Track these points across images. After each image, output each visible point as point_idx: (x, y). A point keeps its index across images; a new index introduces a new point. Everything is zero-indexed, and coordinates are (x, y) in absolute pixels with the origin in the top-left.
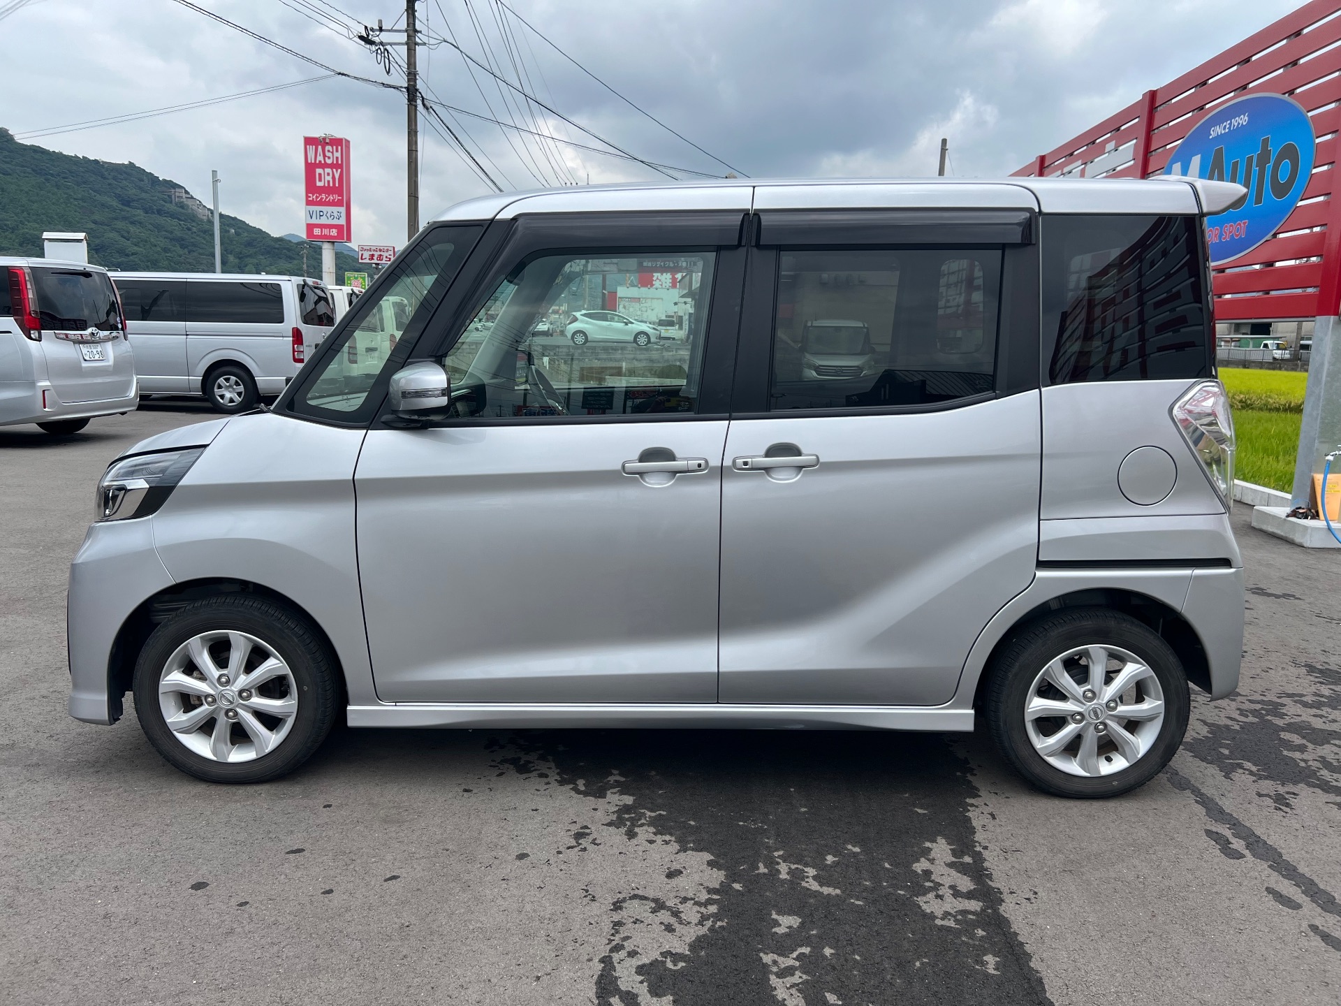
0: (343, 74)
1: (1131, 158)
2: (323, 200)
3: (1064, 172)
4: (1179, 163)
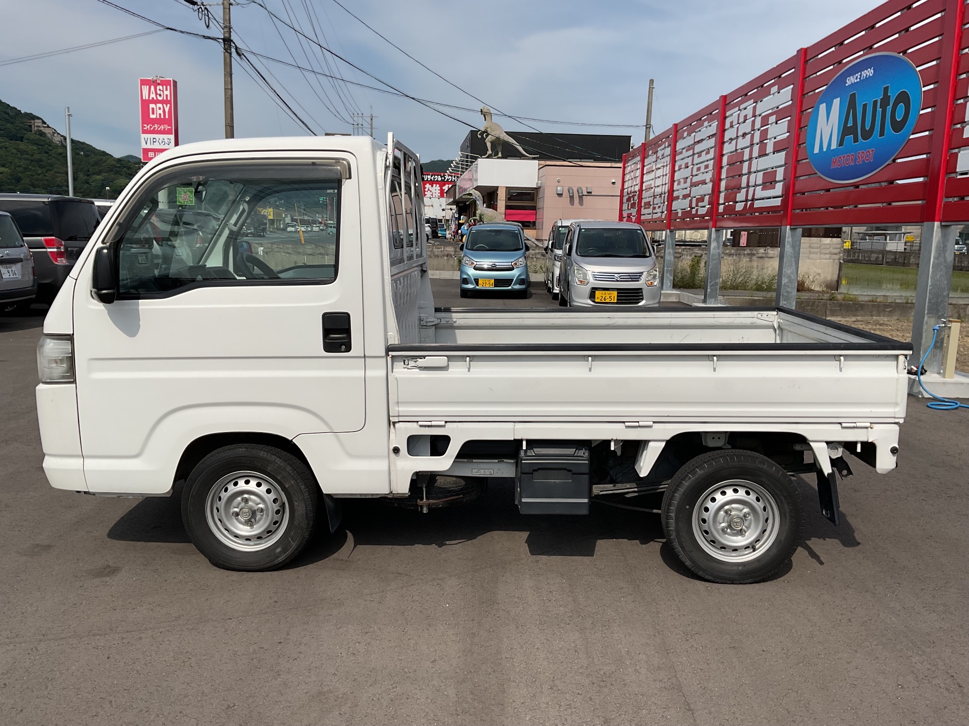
0: (172, 29)
1: (790, 99)
2: (156, 129)
3: (741, 108)
4: (825, 104)
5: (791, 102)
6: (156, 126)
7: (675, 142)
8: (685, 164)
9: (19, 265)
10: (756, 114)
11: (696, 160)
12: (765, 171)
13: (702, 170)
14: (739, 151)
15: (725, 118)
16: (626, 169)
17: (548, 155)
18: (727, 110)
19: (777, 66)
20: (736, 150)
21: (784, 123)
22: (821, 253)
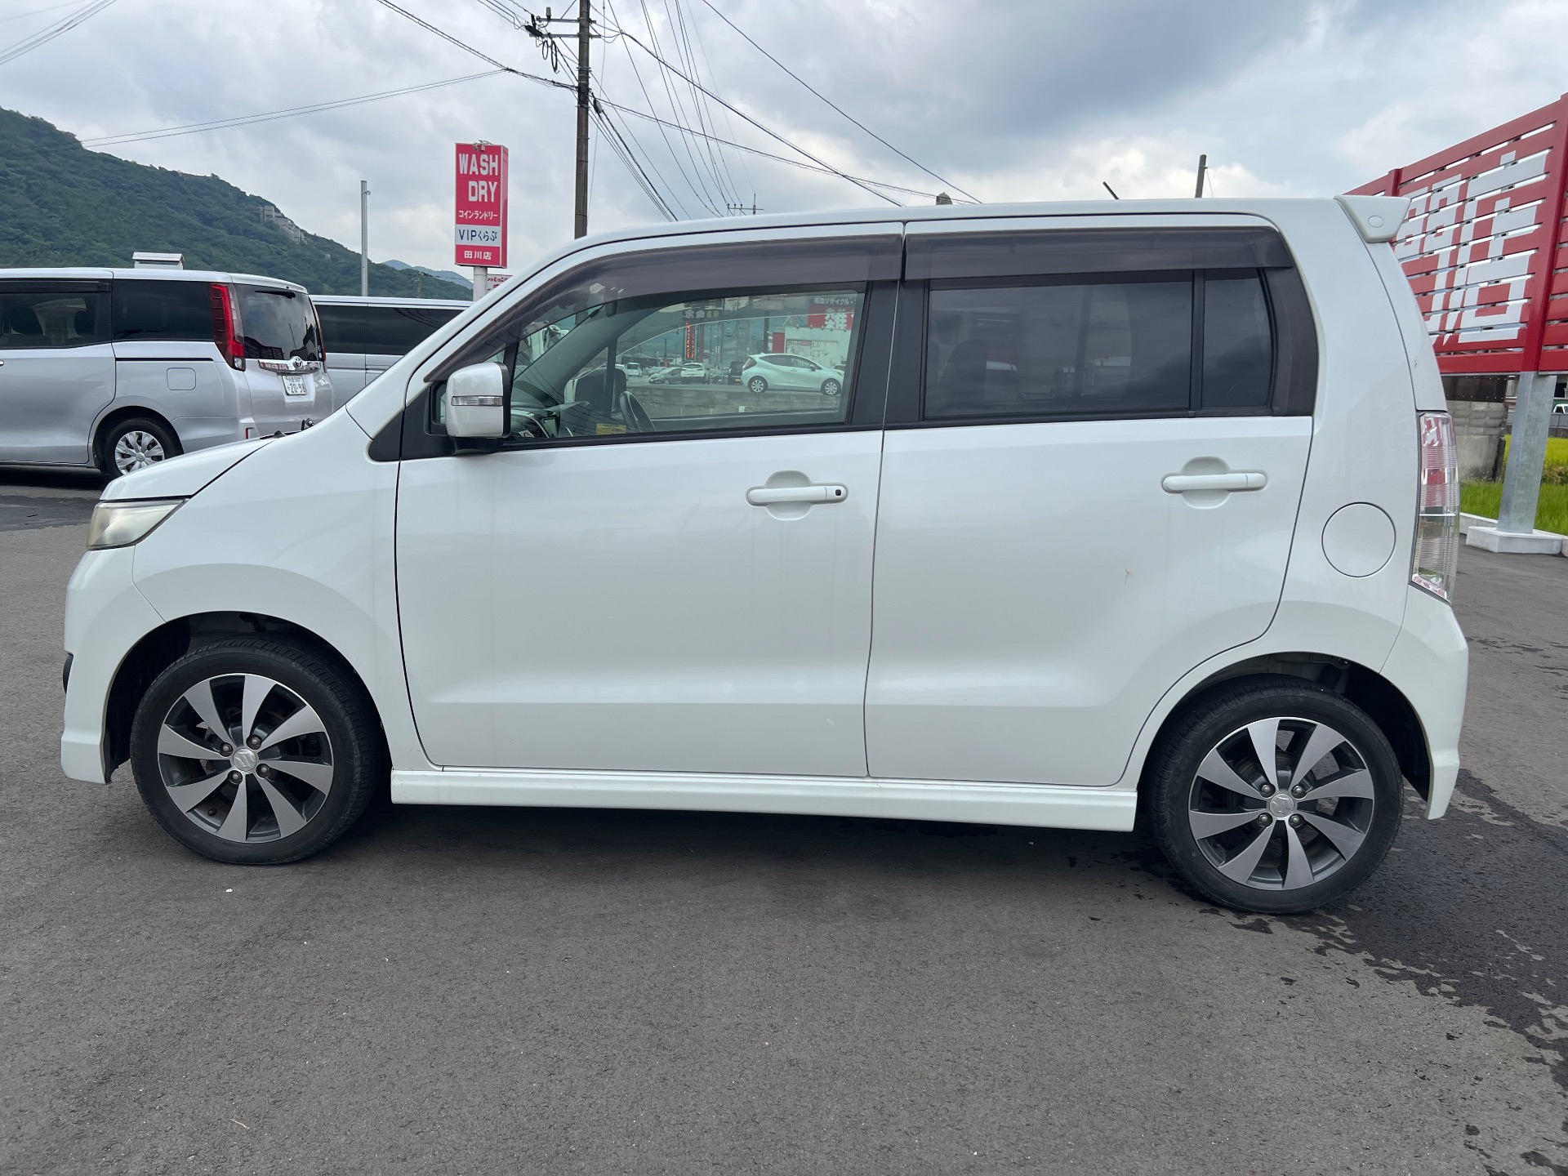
0: (511, 70)
1: (1543, 172)
2: (476, 218)
3: (1434, 189)
5: (1543, 177)
6: (476, 213)
10: (1468, 197)
12: (1486, 286)
14: (1426, 255)
18: (1402, 192)
19: (1514, 121)
20: (1421, 254)
21: (1530, 210)
22: (1470, 425)
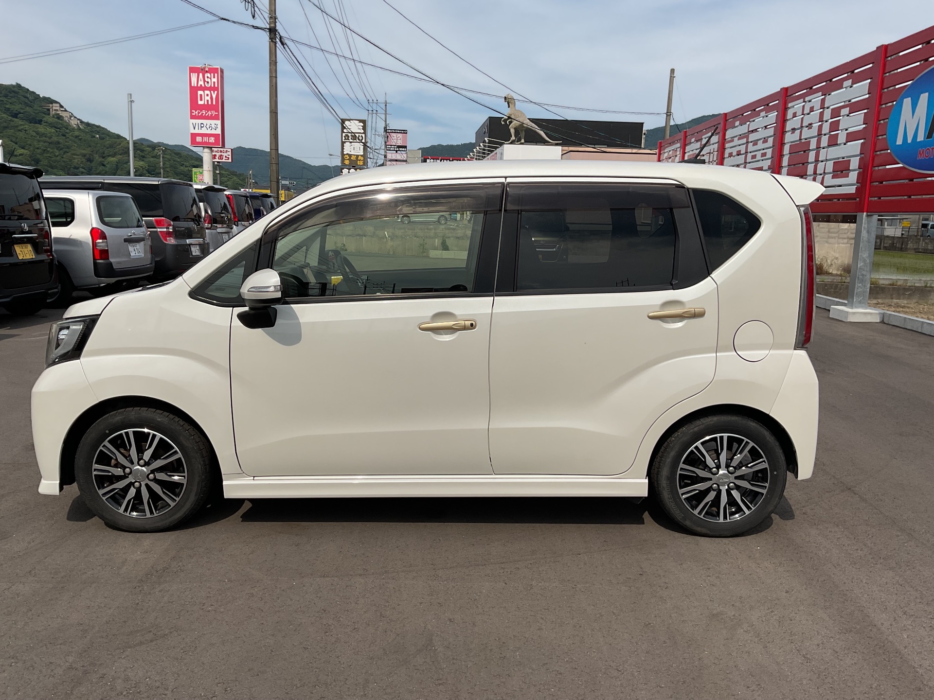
0: (225, 19)
1: (867, 93)
2: (204, 115)
3: (806, 100)
4: (910, 98)
5: (867, 96)
6: (204, 112)
7: (725, 130)
8: (737, 152)
9: (142, 243)
10: (825, 106)
11: (751, 147)
12: (837, 161)
13: (759, 157)
14: (803, 141)
15: (785, 109)
16: (661, 156)
17: (573, 141)
18: (788, 101)
19: (850, 61)
20: (800, 139)
21: (860, 115)
22: (839, 238)
